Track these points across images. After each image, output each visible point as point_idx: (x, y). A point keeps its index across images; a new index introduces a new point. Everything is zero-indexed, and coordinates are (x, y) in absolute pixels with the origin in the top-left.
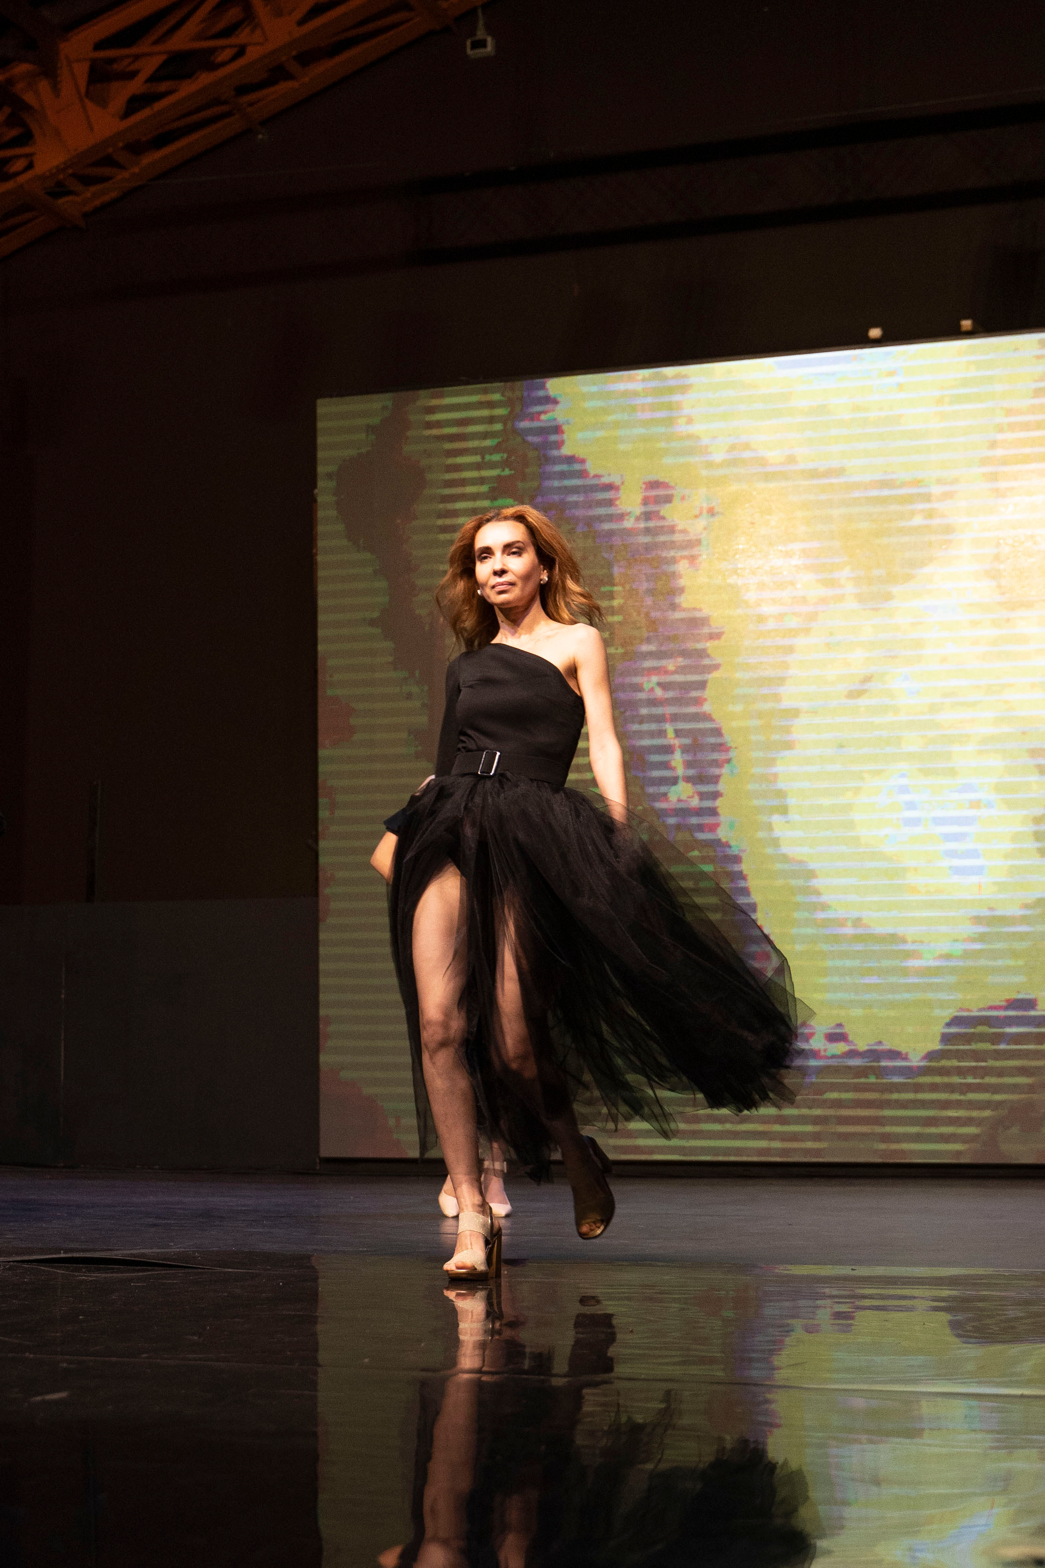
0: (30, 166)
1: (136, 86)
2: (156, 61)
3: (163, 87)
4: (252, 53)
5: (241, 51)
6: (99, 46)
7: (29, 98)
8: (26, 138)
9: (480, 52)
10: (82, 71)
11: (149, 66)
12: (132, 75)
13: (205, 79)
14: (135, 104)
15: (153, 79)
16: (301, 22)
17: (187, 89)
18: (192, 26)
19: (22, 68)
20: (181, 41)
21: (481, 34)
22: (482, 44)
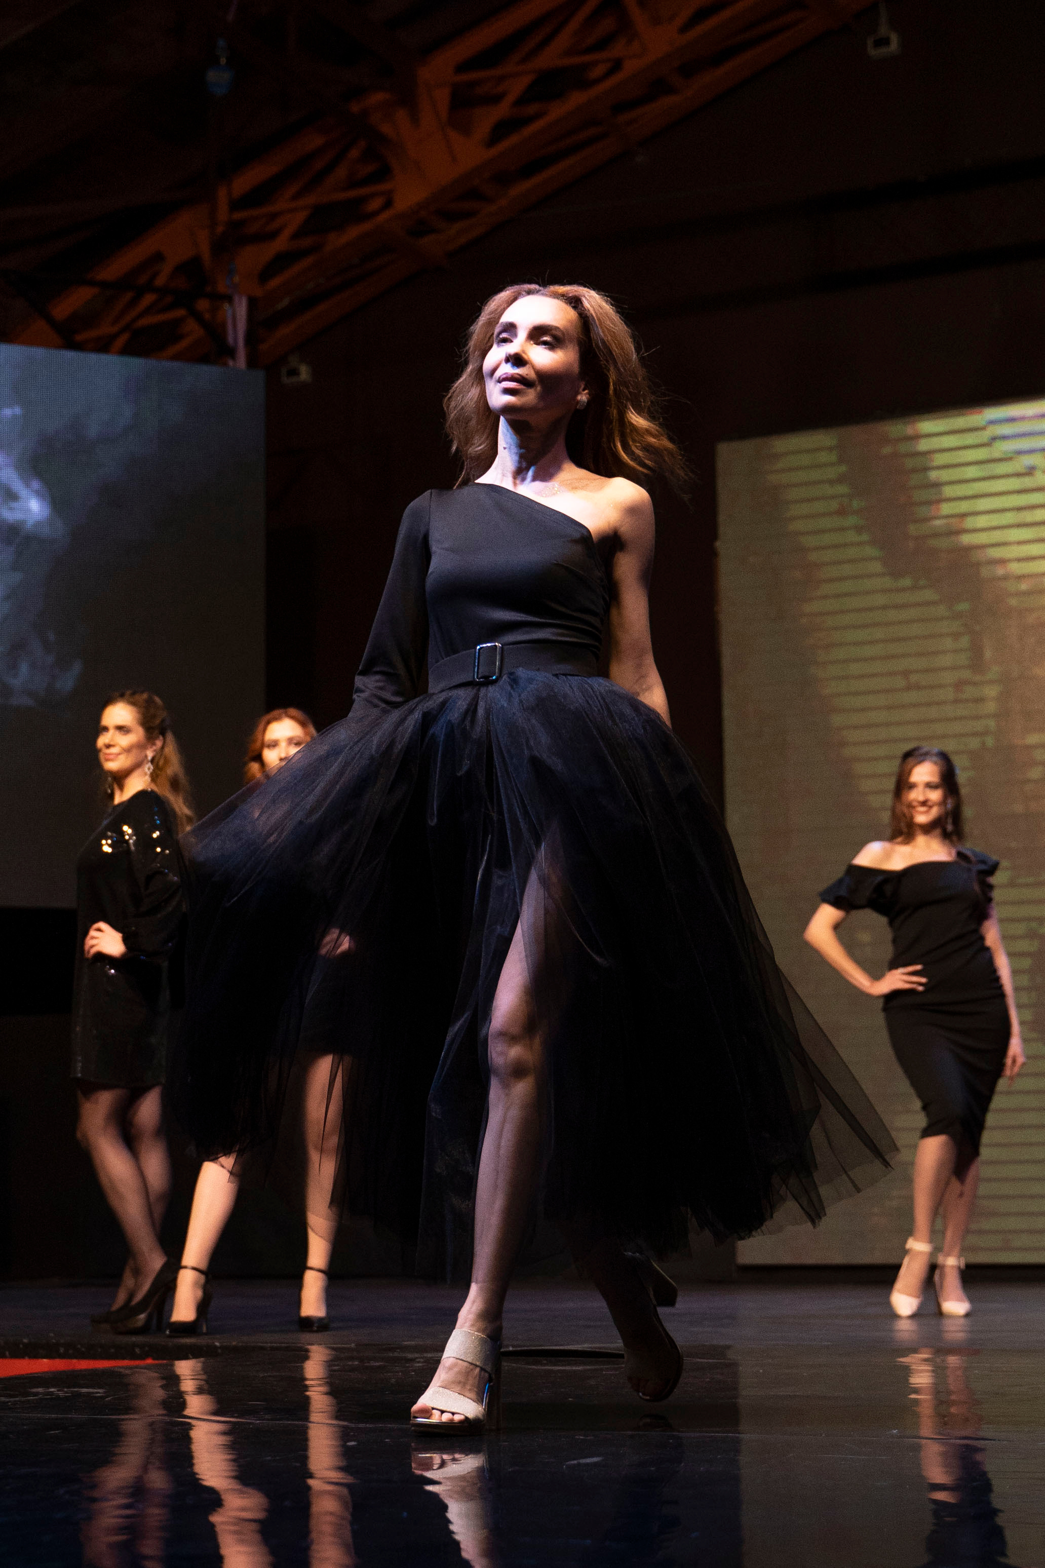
0: (388, 204)
1: (502, 110)
2: (524, 82)
3: (532, 109)
4: (631, 67)
5: (617, 65)
6: (461, 68)
7: (386, 129)
8: (384, 173)
9: (883, 51)
10: (443, 96)
11: (517, 87)
12: (496, 99)
13: (577, 99)
14: (501, 130)
15: (521, 101)
16: (683, 29)
17: (557, 111)
18: (563, 40)
19: (378, 97)
20: (550, 58)
21: (883, 30)
22: (885, 42)
